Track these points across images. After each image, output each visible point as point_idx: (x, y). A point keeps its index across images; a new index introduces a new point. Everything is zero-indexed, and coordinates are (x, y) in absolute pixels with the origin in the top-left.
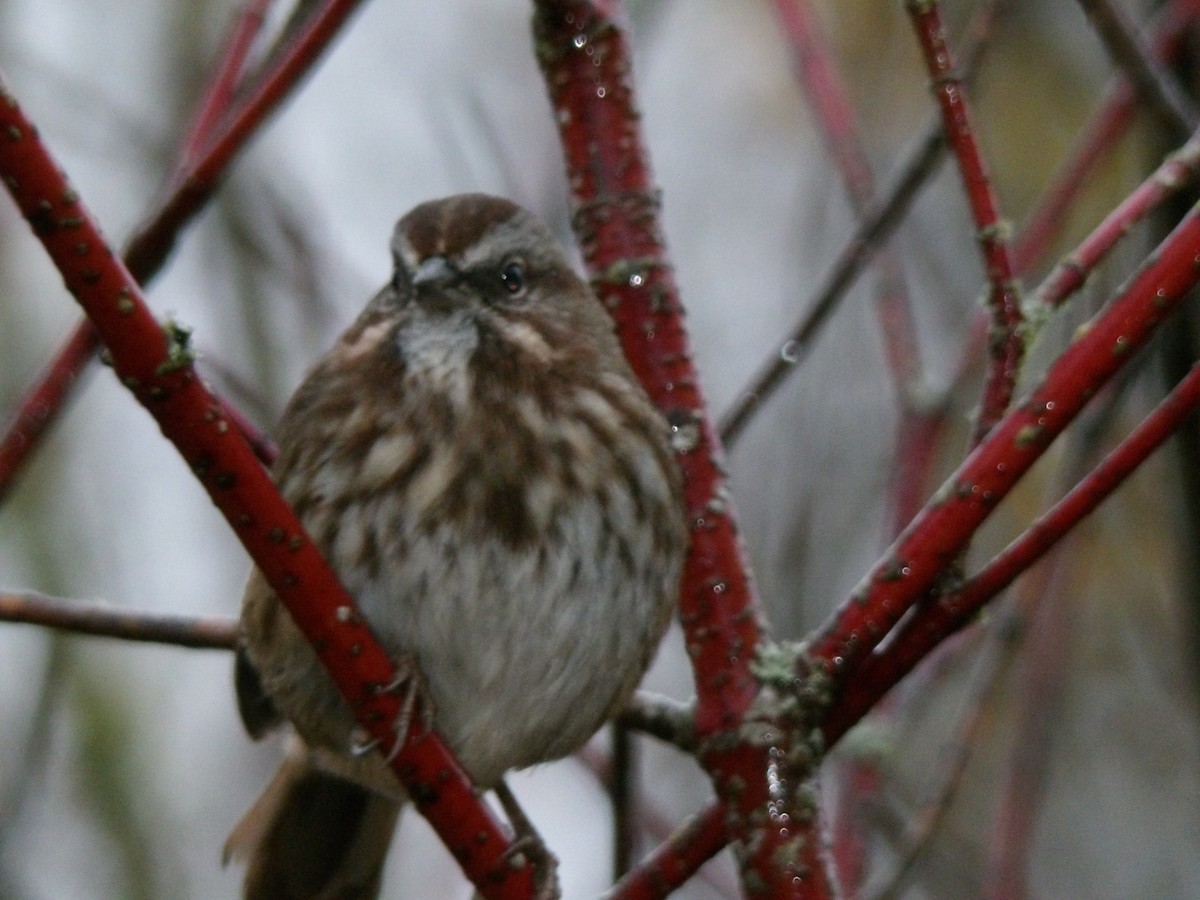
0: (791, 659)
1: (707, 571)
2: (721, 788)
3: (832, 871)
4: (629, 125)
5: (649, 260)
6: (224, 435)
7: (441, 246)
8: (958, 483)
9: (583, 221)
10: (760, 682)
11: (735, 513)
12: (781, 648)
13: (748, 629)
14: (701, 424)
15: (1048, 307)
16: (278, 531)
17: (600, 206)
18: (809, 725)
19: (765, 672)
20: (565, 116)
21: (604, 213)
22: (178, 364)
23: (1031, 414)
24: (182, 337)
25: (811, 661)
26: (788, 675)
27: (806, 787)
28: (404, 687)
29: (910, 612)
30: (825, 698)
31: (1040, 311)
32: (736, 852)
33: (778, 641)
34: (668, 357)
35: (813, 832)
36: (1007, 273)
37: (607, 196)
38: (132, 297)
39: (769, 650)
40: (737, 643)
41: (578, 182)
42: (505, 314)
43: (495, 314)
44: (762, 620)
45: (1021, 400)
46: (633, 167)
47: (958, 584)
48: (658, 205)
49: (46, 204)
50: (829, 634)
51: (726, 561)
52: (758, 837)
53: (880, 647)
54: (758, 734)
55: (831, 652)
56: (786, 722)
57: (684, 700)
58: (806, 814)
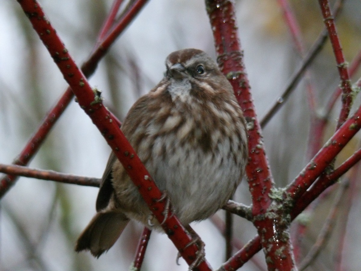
0: (282, 193)
1: (256, 166)
2: (260, 232)
3: (293, 257)
4: (234, 31)
5: (240, 72)
6: (111, 123)
7: (179, 60)
8: (332, 140)
9: (219, 60)
10: (272, 199)
11: (265, 149)
12: (278, 190)
13: (268, 183)
14: (255, 121)
15: (359, 88)
16: (127, 153)
17: (225, 55)
18: (286, 213)
19: (273, 197)
20: (214, 28)
21: (226, 57)
22: (97, 102)
23: (353, 119)
24: (99, 94)
25: (287, 194)
26: (280, 198)
27: (285, 232)
28: (165, 200)
29: (317, 179)
30: (291, 205)
31: (357, 89)
32: (264, 251)
33: (277, 187)
35: (287, 245)
36: (347, 77)
37: (227, 53)
38: (84, 81)
39: (274, 190)
40: (265, 188)
41: (218, 48)
44: (273, 181)
45: (351, 114)
46: (235, 44)
47: (332, 171)
48: (243, 55)
49: (57, 53)
50: (293, 185)
51: (262, 163)
52: (271, 246)
53: (308, 190)
54: (271, 216)
55: (294, 190)
56: (279, 212)
57: (249, 205)
58: (285, 239)
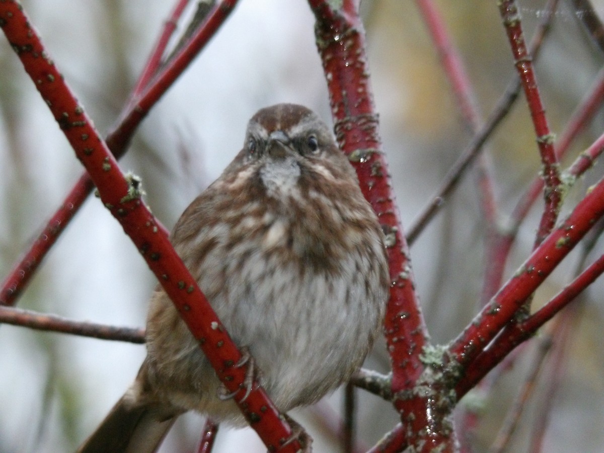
0: (441, 354)
1: (398, 309)
2: (404, 419)
4: (362, 82)
5: (372, 149)
6: (155, 234)
7: (279, 126)
8: (527, 266)
9: (338, 128)
10: (425, 365)
11: (414, 280)
12: (436, 348)
13: (419, 339)
14: (397, 234)
15: (574, 177)
16: (181, 283)
17: (347, 122)
18: (449, 387)
19: (427, 361)
20: (330, 76)
21: (350, 125)
22: (132, 197)
23: (563, 231)
24: (135, 184)
25: (451, 355)
26: (439, 362)
27: (446, 419)
28: (247, 364)
29: (502, 331)
30: (457, 374)
31: (569, 179)
32: (411, 451)
33: (434, 345)
34: (381, 199)
35: (450, 442)
36: (553, 159)
37: (351, 117)
38: (110, 163)
39: (429, 349)
40: (413, 345)
41: (336, 110)
42: (310, 160)
43: (306, 160)
44: (426, 334)
45: (559, 222)
46: (365, 103)
47: (526, 317)
48: (377, 122)
49: (66, 114)
50: (460, 341)
51: (408, 303)
52: (422, 443)
53: (486, 349)
54: (423, 392)
55: (461, 350)
56: (437, 386)
57: (386, 375)
58: (447, 432)
